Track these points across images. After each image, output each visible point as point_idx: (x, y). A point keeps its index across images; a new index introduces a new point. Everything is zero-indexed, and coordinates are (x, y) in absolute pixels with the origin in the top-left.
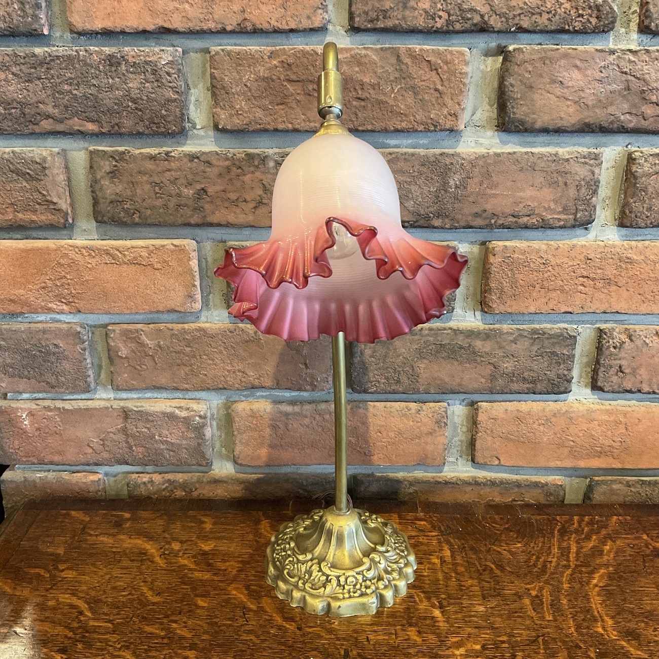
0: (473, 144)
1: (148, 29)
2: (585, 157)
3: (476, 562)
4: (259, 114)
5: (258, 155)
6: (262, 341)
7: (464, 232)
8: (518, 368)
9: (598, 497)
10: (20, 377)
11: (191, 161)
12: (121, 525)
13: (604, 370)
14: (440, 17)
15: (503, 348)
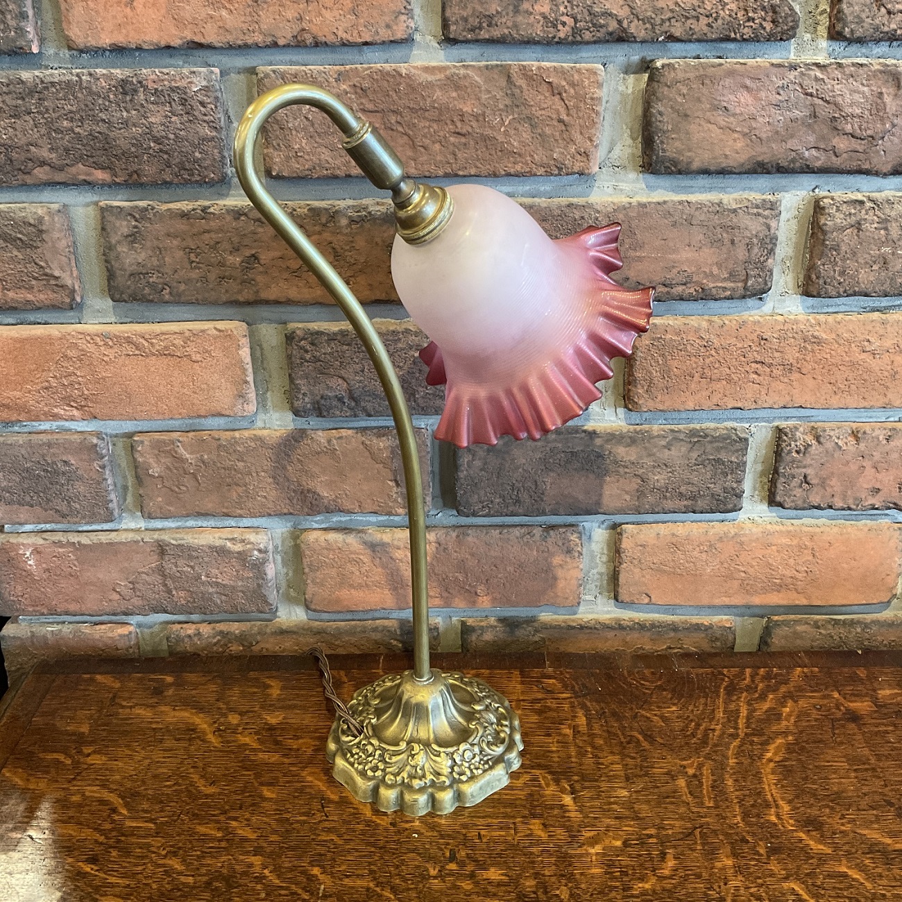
0: (610, 190)
1: (172, 44)
2: (757, 207)
3: (619, 732)
4: (326, 155)
5: (326, 209)
6: (338, 452)
8: (672, 481)
9: (778, 641)
10: (20, 504)
11: (237, 219)
12: (162, 692)
13: (784, 481)
14: (564, 24)
15: (654, 455)
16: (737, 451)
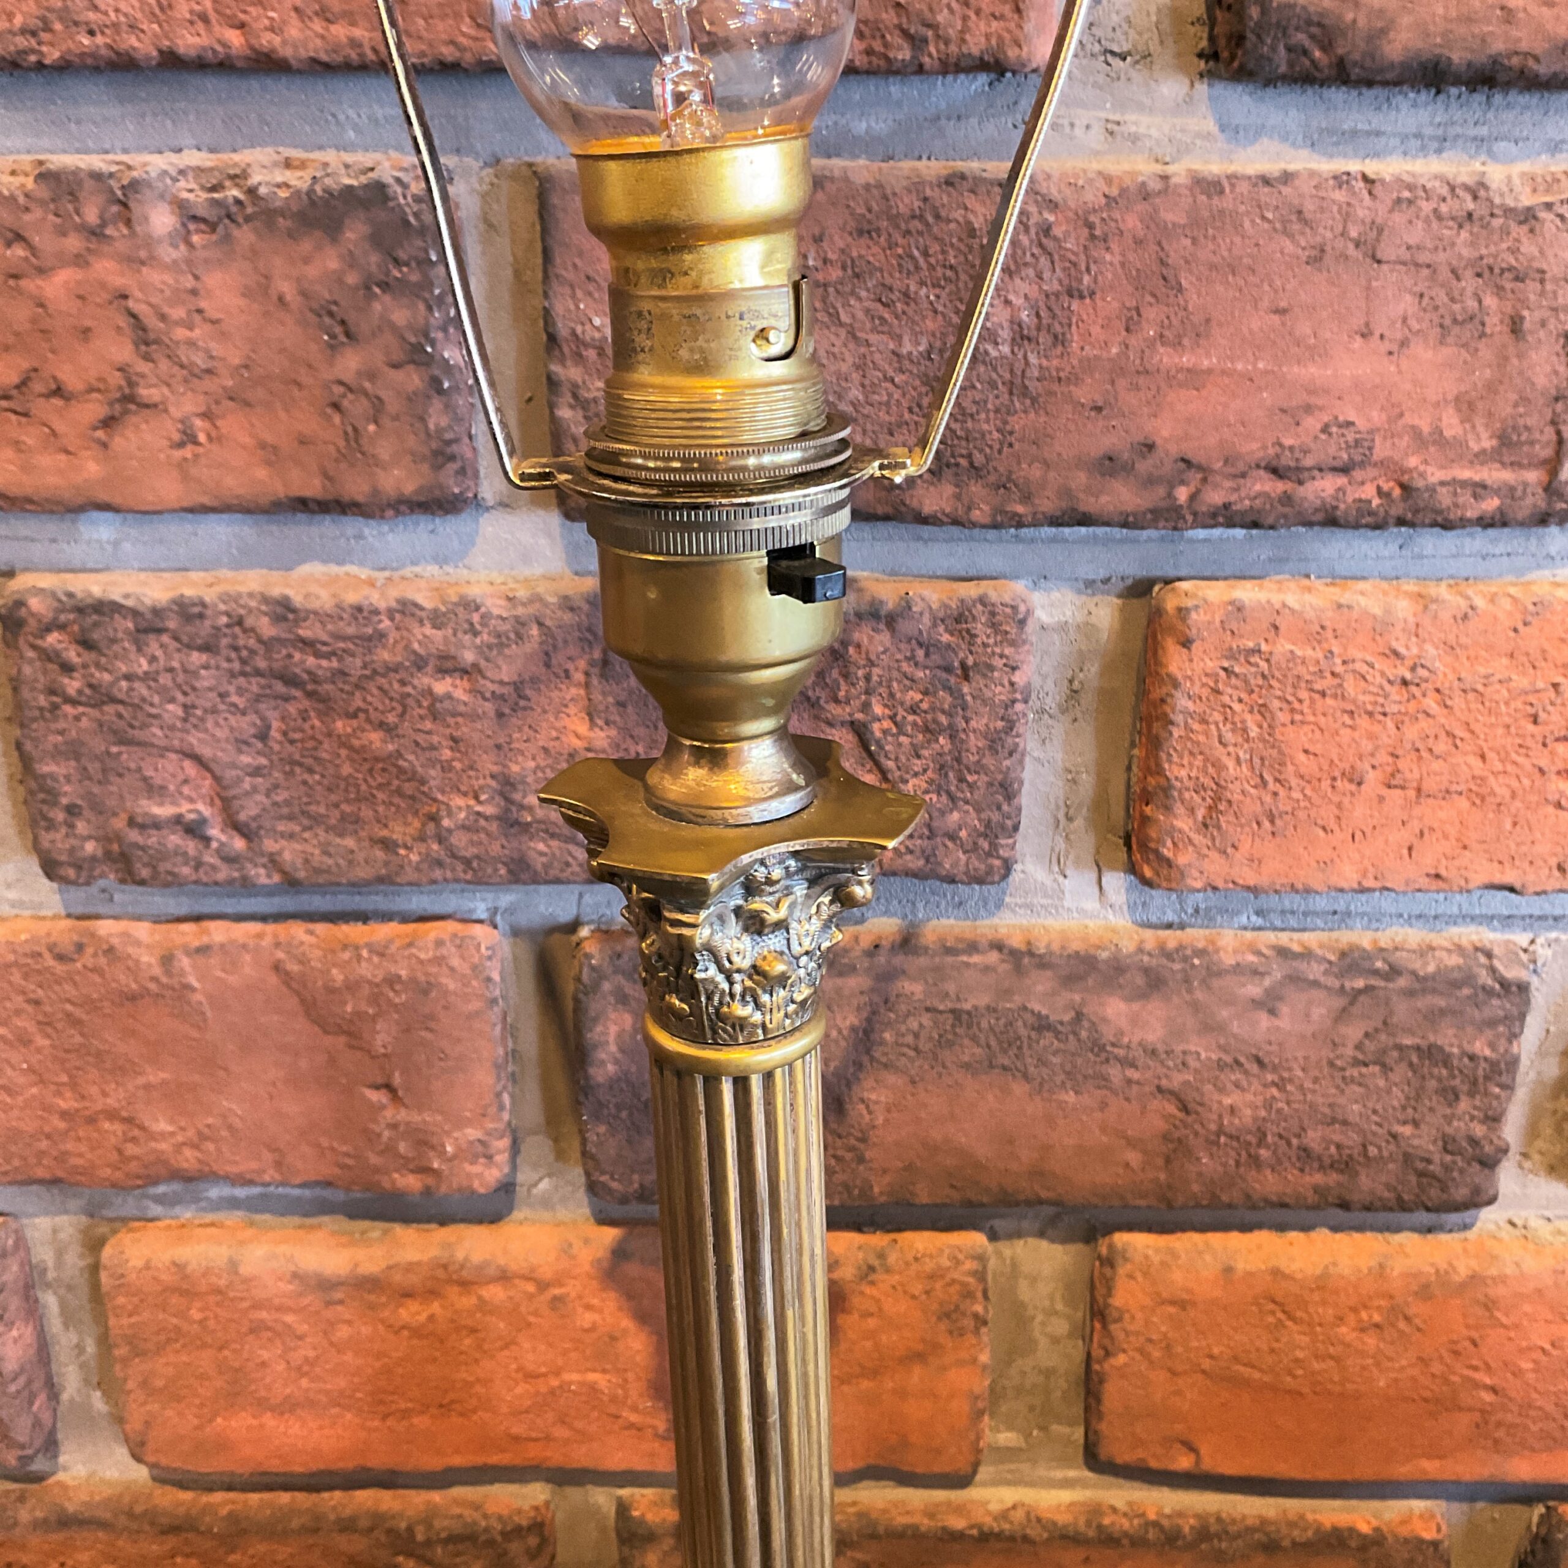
0: (1096, 138)
6: (199, 996)
7: (1054, 540)
8: (1279, 1111)
15: (1220, 1028)
16: (1492, 1023)
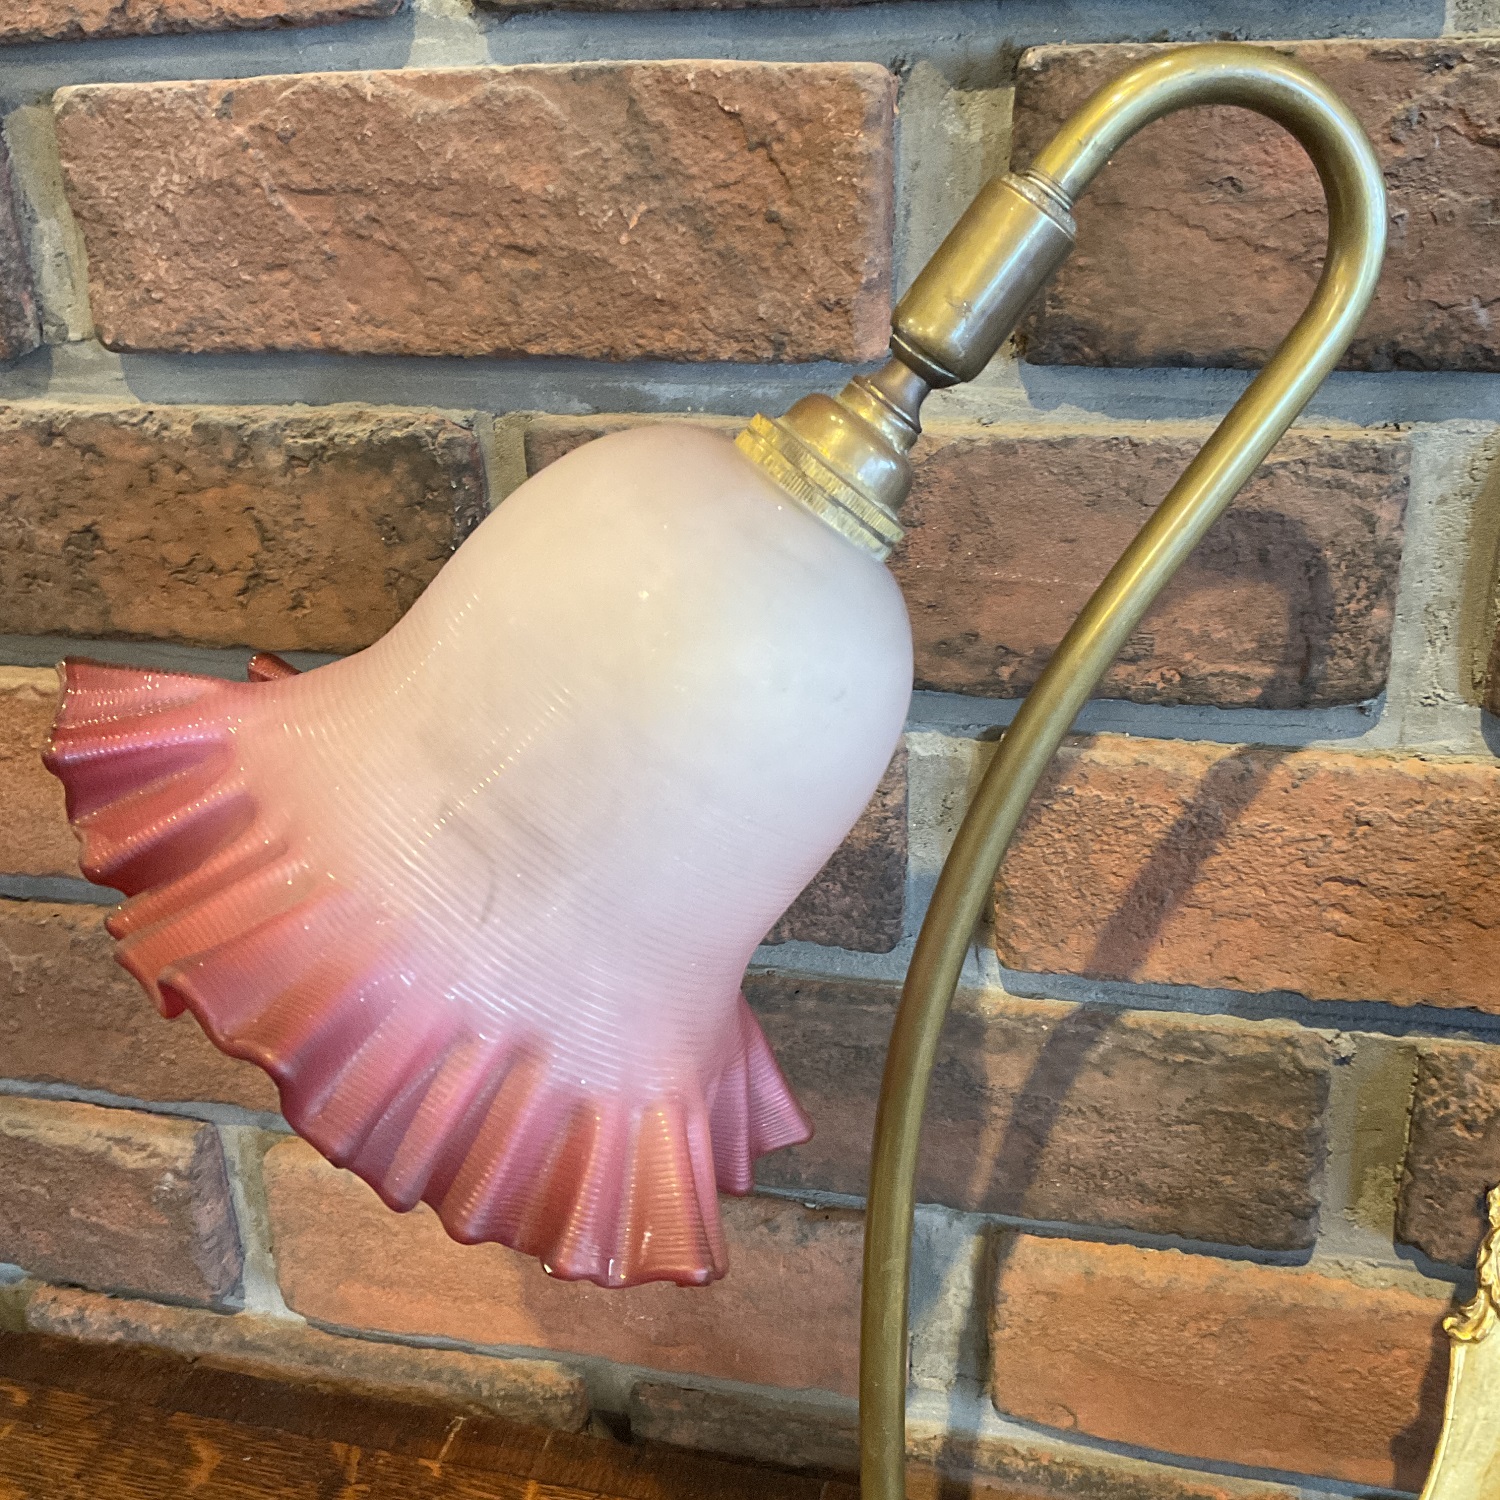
2: (1335, 462)
4: (215, 298)
5: (229, 428)
11: (46, 444)
13: (1429, 1191)
